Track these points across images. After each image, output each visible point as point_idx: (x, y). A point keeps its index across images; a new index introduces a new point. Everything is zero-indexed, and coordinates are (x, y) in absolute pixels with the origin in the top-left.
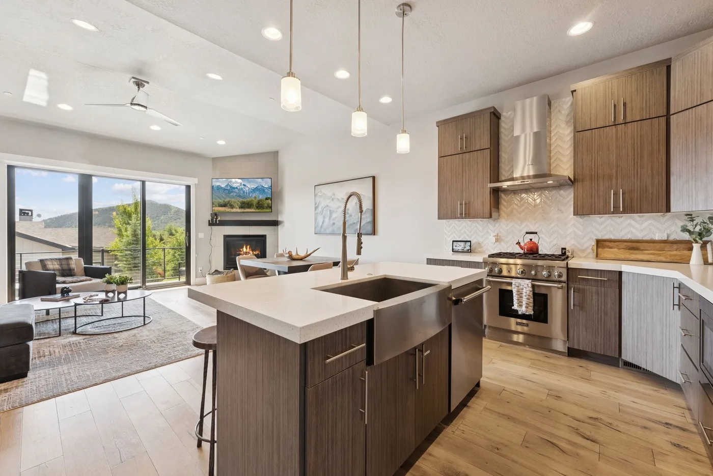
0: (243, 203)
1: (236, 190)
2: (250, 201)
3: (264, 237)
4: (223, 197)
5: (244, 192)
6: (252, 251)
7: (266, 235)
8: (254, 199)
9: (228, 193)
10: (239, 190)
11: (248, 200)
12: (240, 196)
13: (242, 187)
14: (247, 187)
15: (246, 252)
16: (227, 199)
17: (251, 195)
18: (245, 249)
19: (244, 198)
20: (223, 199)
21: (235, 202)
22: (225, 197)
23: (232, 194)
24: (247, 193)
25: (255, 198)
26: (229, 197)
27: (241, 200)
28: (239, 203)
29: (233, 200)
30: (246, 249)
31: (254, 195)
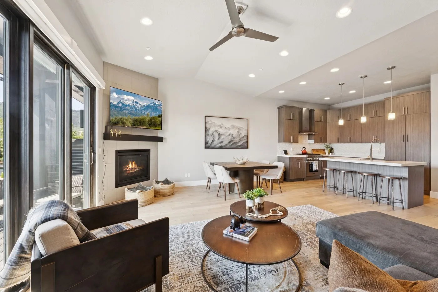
0: (135, 121)
1: (128, 107)
2: (142, 119)
3: (148, 151)
4: (115, 114)
5: (136, 110)
6: (138, 167)
7: (150, 150)
8: (146, 116)
9: (120, 111)
10: (131, 108)
11: (140, 117)
12: (132, 114)
13: (135, 104)
14: (140, 104)
15: (132, 168)
16: (120, 117)
17: (143, 113)
18: (130, 166)
19: (136, 115)
20: (115, 117)
21: (127, 120)
22: (117, 114)
23: (124, 111)
24: (139, 110)
25: (148, 115)
26: (121, 115)
27: (133, 117)
28: (131, 121)
29: (125, 117)
30: (132, 164)
31: (146, 112)
